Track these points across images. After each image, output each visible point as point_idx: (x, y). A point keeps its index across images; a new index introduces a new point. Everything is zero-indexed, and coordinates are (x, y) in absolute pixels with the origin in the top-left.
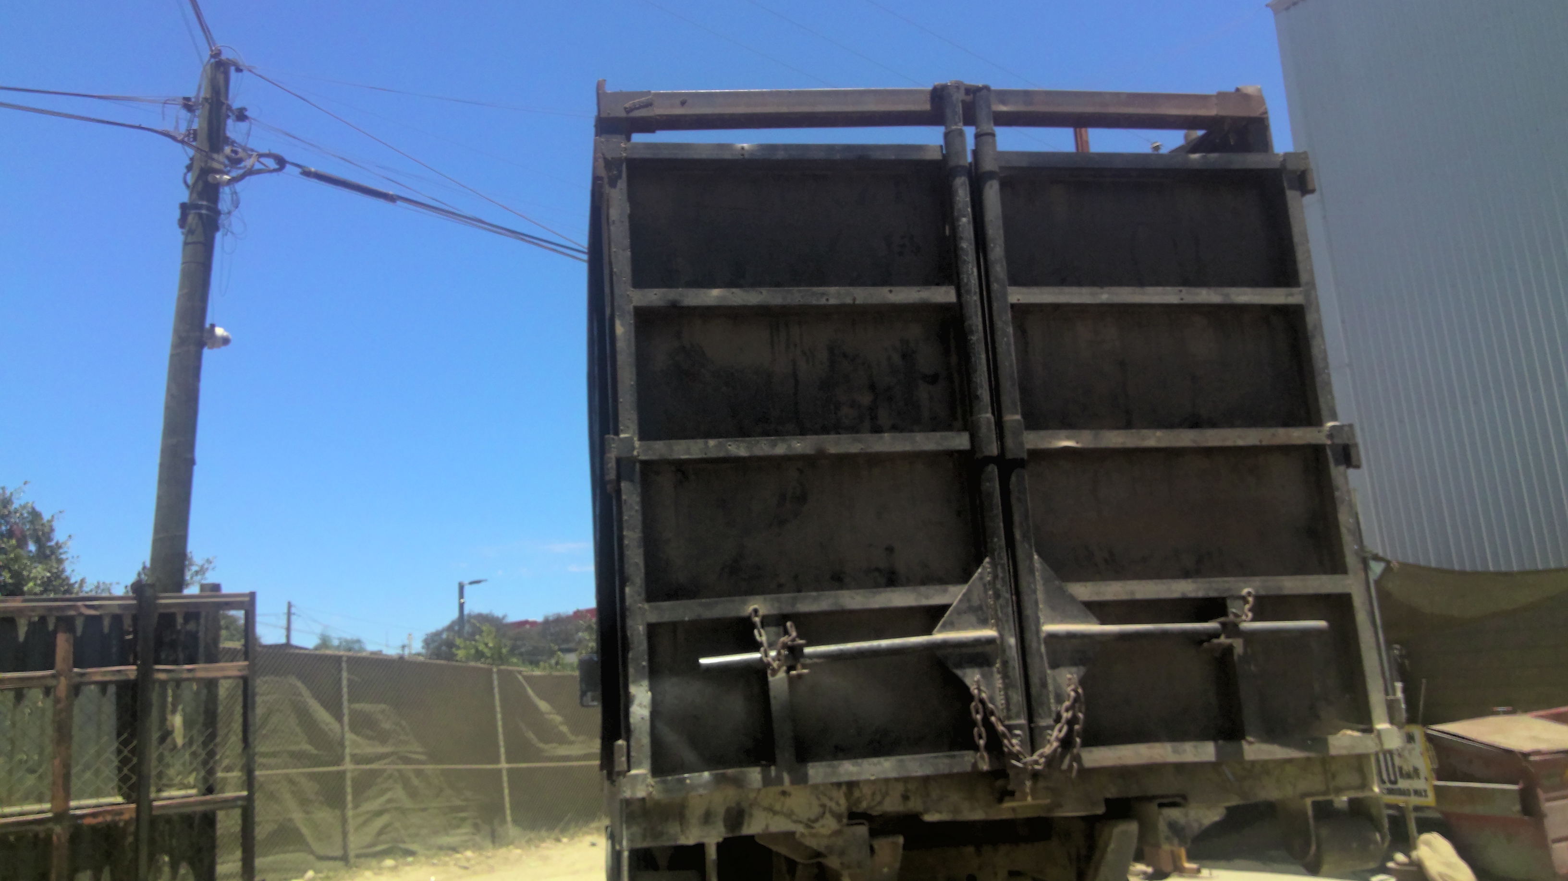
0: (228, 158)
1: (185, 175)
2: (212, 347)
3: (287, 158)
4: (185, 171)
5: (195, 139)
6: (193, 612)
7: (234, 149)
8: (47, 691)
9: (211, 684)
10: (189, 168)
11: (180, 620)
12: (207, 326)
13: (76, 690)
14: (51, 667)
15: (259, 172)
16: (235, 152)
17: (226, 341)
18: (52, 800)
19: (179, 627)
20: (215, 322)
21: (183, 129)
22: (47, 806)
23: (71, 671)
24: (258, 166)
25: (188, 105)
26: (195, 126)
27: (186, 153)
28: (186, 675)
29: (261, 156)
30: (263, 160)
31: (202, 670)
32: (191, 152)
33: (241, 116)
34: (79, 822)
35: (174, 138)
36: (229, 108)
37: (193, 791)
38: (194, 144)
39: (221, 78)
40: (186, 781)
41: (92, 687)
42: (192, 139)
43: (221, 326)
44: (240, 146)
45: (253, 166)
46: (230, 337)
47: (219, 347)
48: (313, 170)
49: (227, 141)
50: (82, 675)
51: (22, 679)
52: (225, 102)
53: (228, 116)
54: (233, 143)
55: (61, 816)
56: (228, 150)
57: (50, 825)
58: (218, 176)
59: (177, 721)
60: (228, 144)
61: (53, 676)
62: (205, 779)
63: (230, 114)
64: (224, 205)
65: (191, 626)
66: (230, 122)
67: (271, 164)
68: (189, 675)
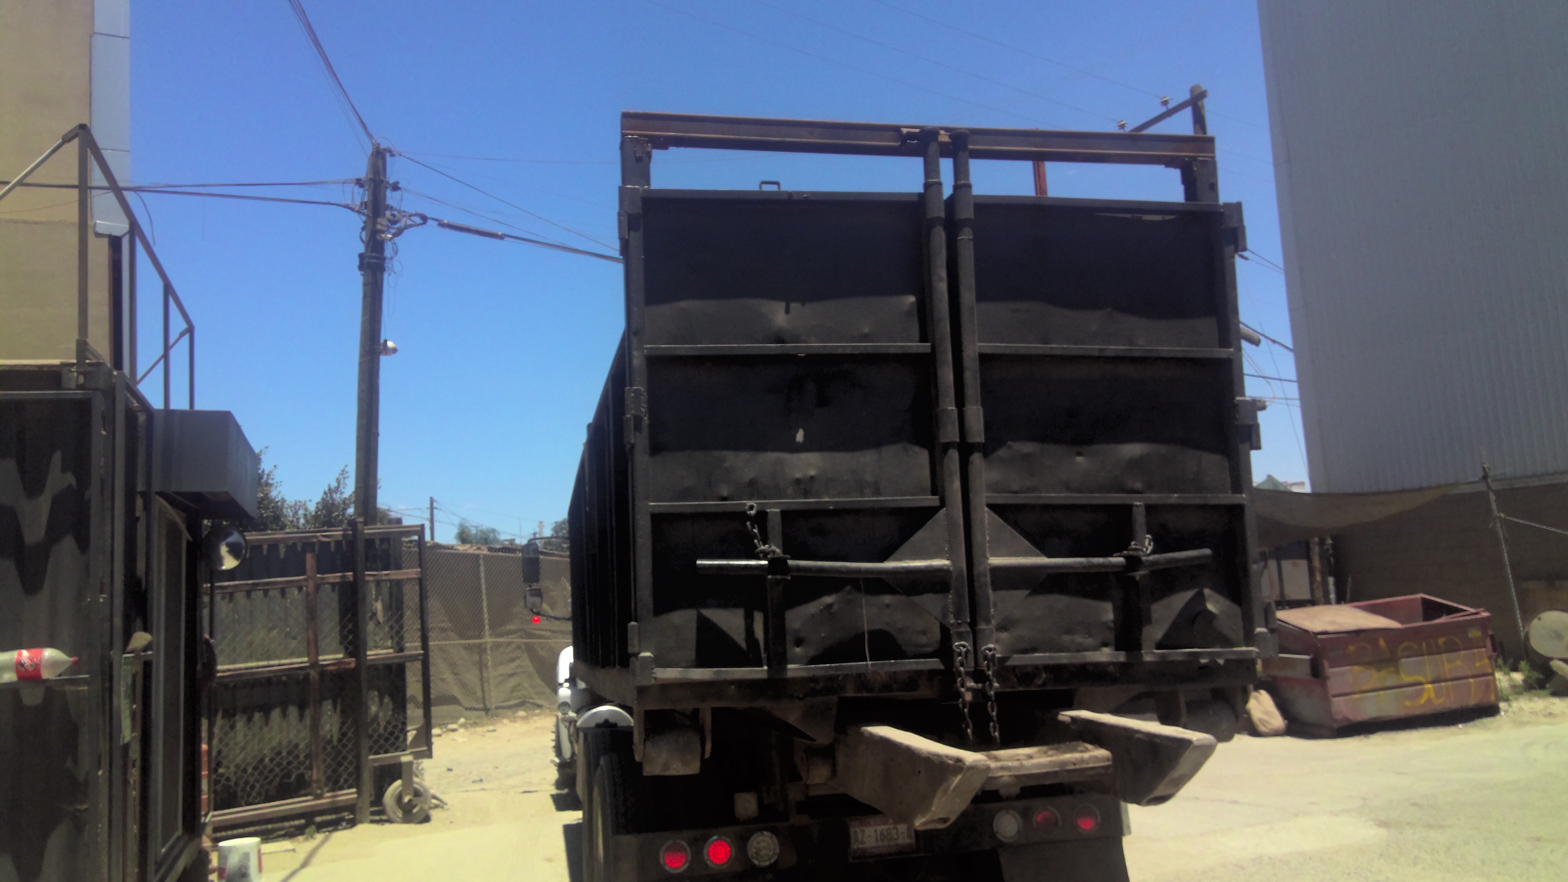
0: (389, 221)
1: (361, 233)
2: (386, 354)
3: (428, 215)
4: (360, 231)
5: (366, 208)
6: (386, 539)
7: (393, 212)
8: (300, 589)
9: (398, 585)
10: (363, 229)
11: (377, 542)
12: (382, 341)
13: (318, 587)
14: (303, 574)
15: (411, 226)
16: (394, 215)
17: (394, 350)
18: (308, 655)
19: (377, 547)
20: (387, 339)
21: (358, 202)
22: (306, 659)
23: (315, 576)
24: (409, 222)
25: (359, 183)
26: (366, 200)
27: (361, 218)
28: (384, 578)
29: (411, 215)
30: (413, 218)
31: (394, 574)
32: (364, 218)
33: (396, 187)
34: (325, 669)
35: (352, 209)
36: (388, 183)
37: (391, 651)
38: (365, 211)
39: (380, 162)
40: (386, 645)
41: (327, 586)
42: (363, 208)
43: (390, 340)
44: (396, 210)
45: (406, 223)
46: (398, 348)
47: (390, 355)
48: (446, 222)
49: (388, 207)
50: (323, 579)
51: (287, 582)
52: (384, 180)
53: (387, 188)
54: (392, 208)
55: (314, 664)
56: (388, 213)
57: (308, 670)
58: (383, 235)
59: (379, 606)
60: (388, 209)
61: (305, 580)
62: (398, 643)
63: (387, 186)
64: (388, 252)
65: (385, 546)
66: (388, 192)
67: (418, 220)
68: (387, 578)
